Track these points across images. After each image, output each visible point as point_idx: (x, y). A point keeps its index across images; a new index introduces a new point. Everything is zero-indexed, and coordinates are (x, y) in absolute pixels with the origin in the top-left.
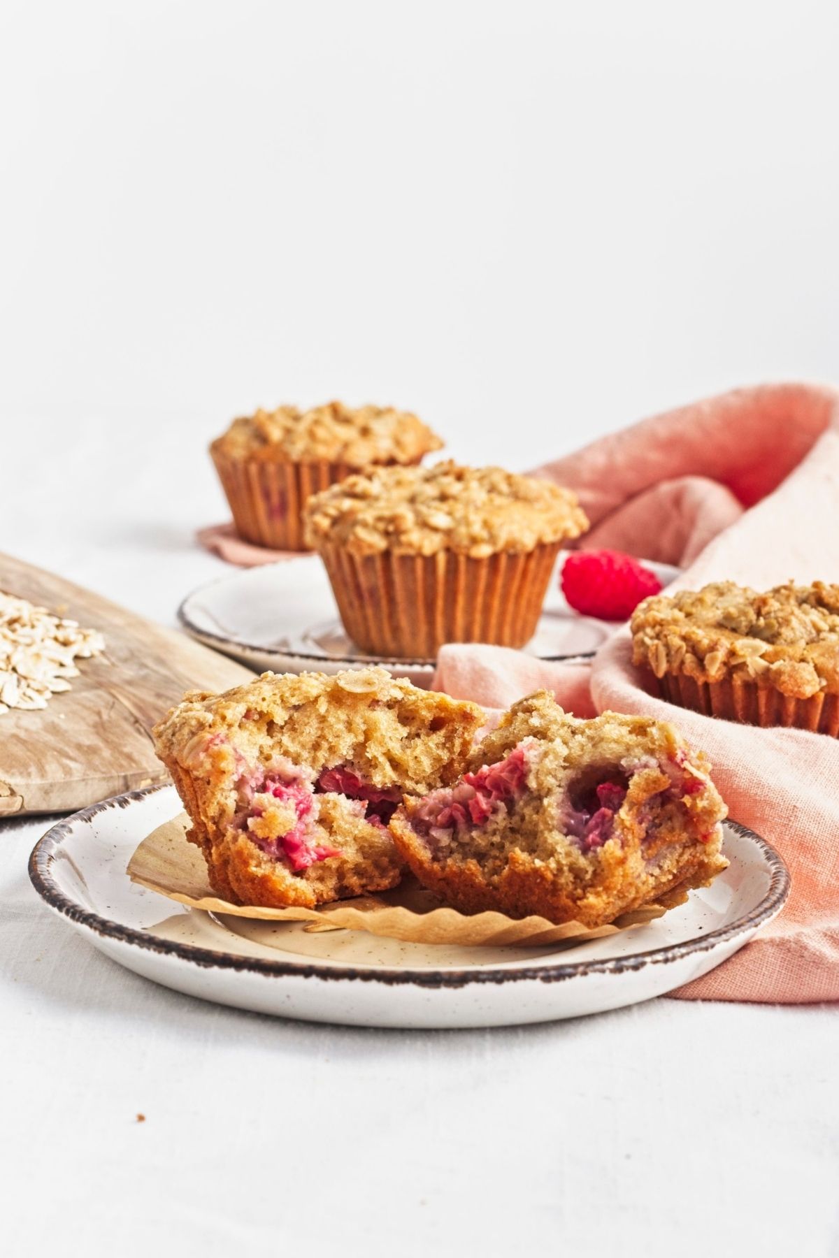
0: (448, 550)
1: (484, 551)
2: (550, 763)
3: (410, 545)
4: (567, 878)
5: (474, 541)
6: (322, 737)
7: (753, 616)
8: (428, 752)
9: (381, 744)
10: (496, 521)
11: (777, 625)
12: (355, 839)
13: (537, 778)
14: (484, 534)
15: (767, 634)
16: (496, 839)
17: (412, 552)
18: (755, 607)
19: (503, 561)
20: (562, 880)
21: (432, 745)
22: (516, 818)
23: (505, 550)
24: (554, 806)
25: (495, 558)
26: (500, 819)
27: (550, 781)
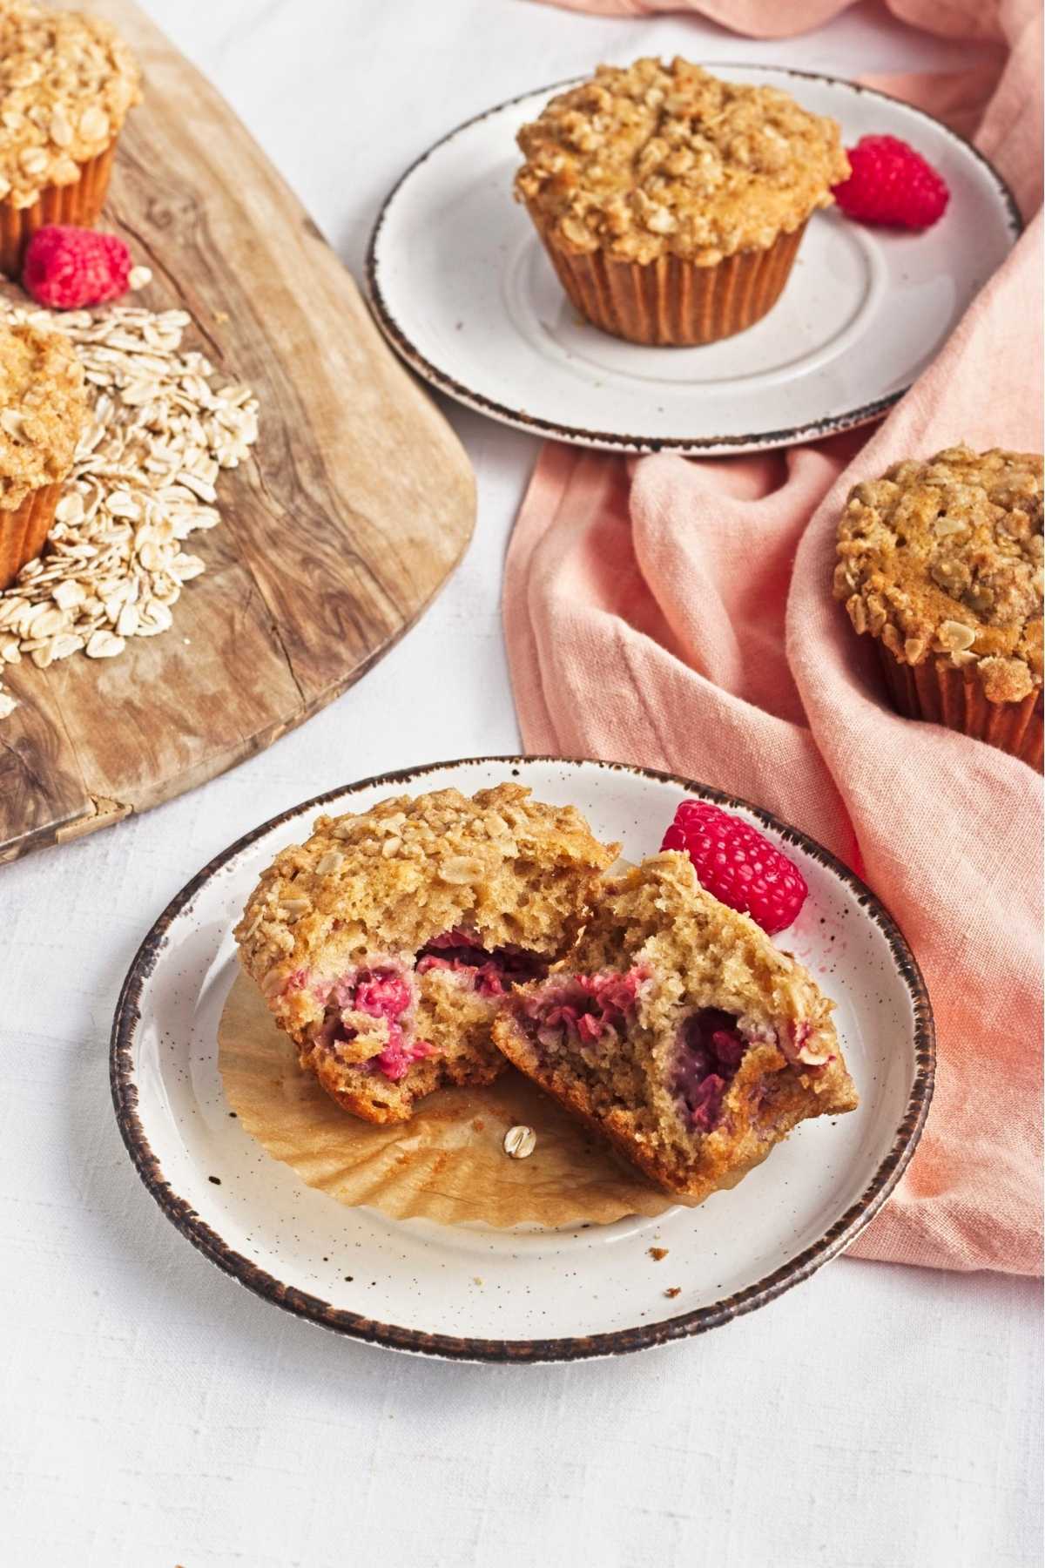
0: (670, 254)
1: (713, 258)
2: (663, 1005)
3: (624, 254)
4: (669, 1158)
5: (701, 248)
6: (425, 918)
7: (969, 579)
8: (549, 909)
9: (493, 909)
10: (727, 221)
11: (992, 597)
12: (459, 1026)
13: (648, 1018)
14: (714, 238)
15: (982, 605)
16: (605, 1064)
17: (626, 260)
18: (972, 565)
19: (737, 261)
20: (664, 1160)
21: (551, 901)
22: (627, 1046)
23: (739, 252)
24: (663, 1058)
25: (726, 263)
26: (610, 1045)
27: (664, 1023)
